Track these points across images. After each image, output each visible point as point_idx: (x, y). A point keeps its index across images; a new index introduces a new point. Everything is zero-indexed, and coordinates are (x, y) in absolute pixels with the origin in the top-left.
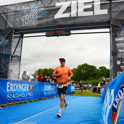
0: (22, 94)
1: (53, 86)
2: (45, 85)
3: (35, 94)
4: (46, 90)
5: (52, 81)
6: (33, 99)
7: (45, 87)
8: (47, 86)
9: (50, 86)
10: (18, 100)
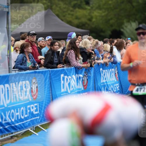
0: (20, 110)
1: (81, 76)
2: (62, 75)
3: (42, 106)
4: (65, 90)
5: (76, 59)
6: (41, 121)
7: (62, 82)
8: (66, 77)
9: (74, 76)
10: (16, 126)
